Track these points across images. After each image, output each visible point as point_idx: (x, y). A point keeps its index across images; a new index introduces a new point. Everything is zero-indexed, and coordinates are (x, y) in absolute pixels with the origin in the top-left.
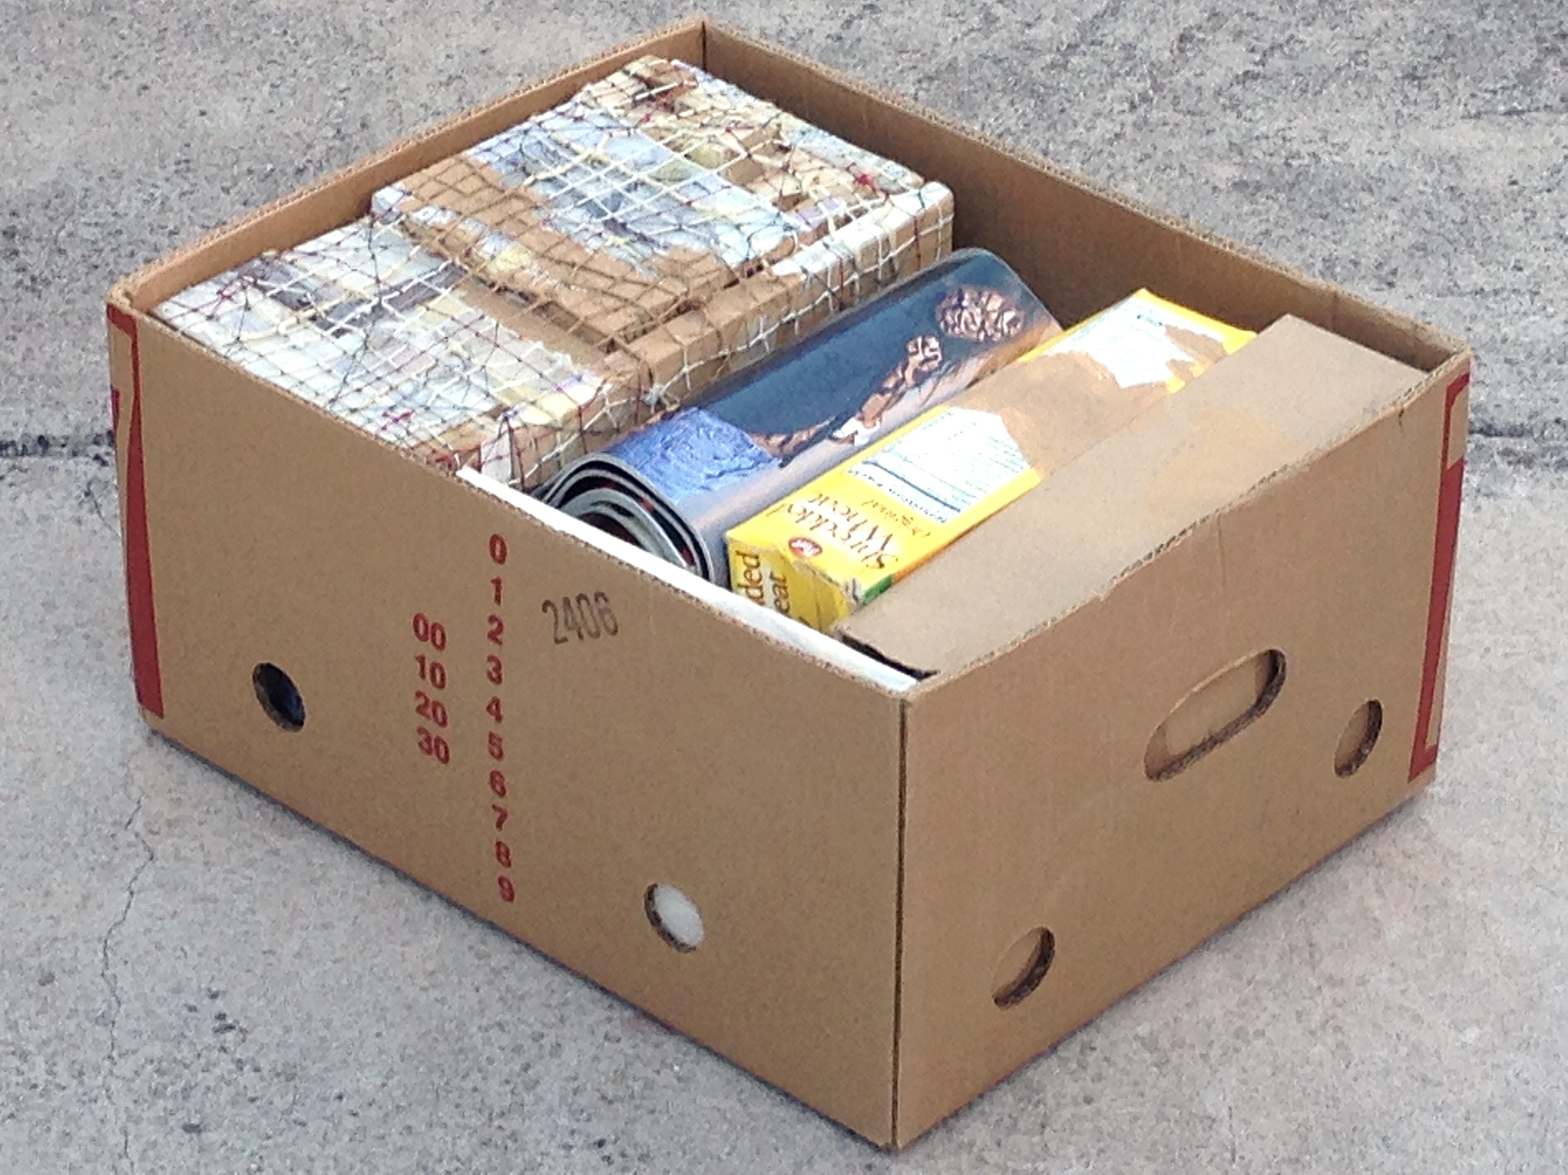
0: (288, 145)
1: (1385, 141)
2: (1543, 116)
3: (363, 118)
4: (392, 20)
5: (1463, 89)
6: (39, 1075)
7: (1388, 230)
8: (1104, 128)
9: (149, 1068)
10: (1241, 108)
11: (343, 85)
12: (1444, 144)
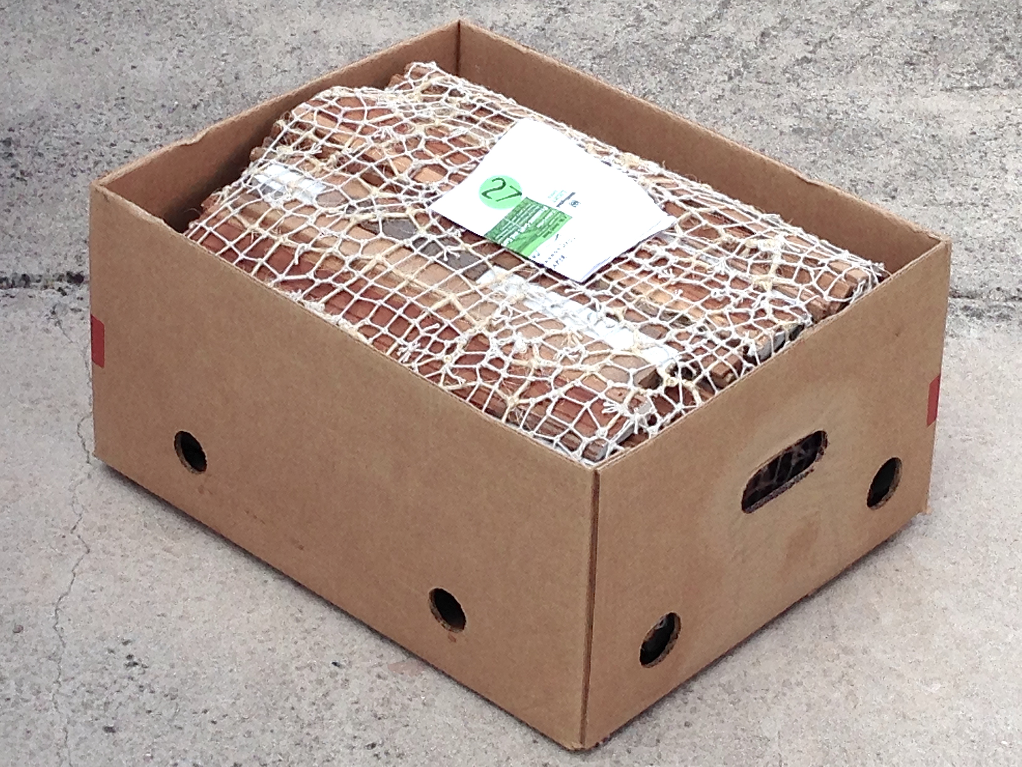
0: (188, 90)
1: (892, 105)
2: (993, 91)
3: (237, 74)
4: (256, 10)
5: (942, 70)
6: (12, 692)
7: (892, 162)
8: (712, 91)
9: (83, 689)
10: (800, 80)
11: (224, 52)
12: (929, 108)
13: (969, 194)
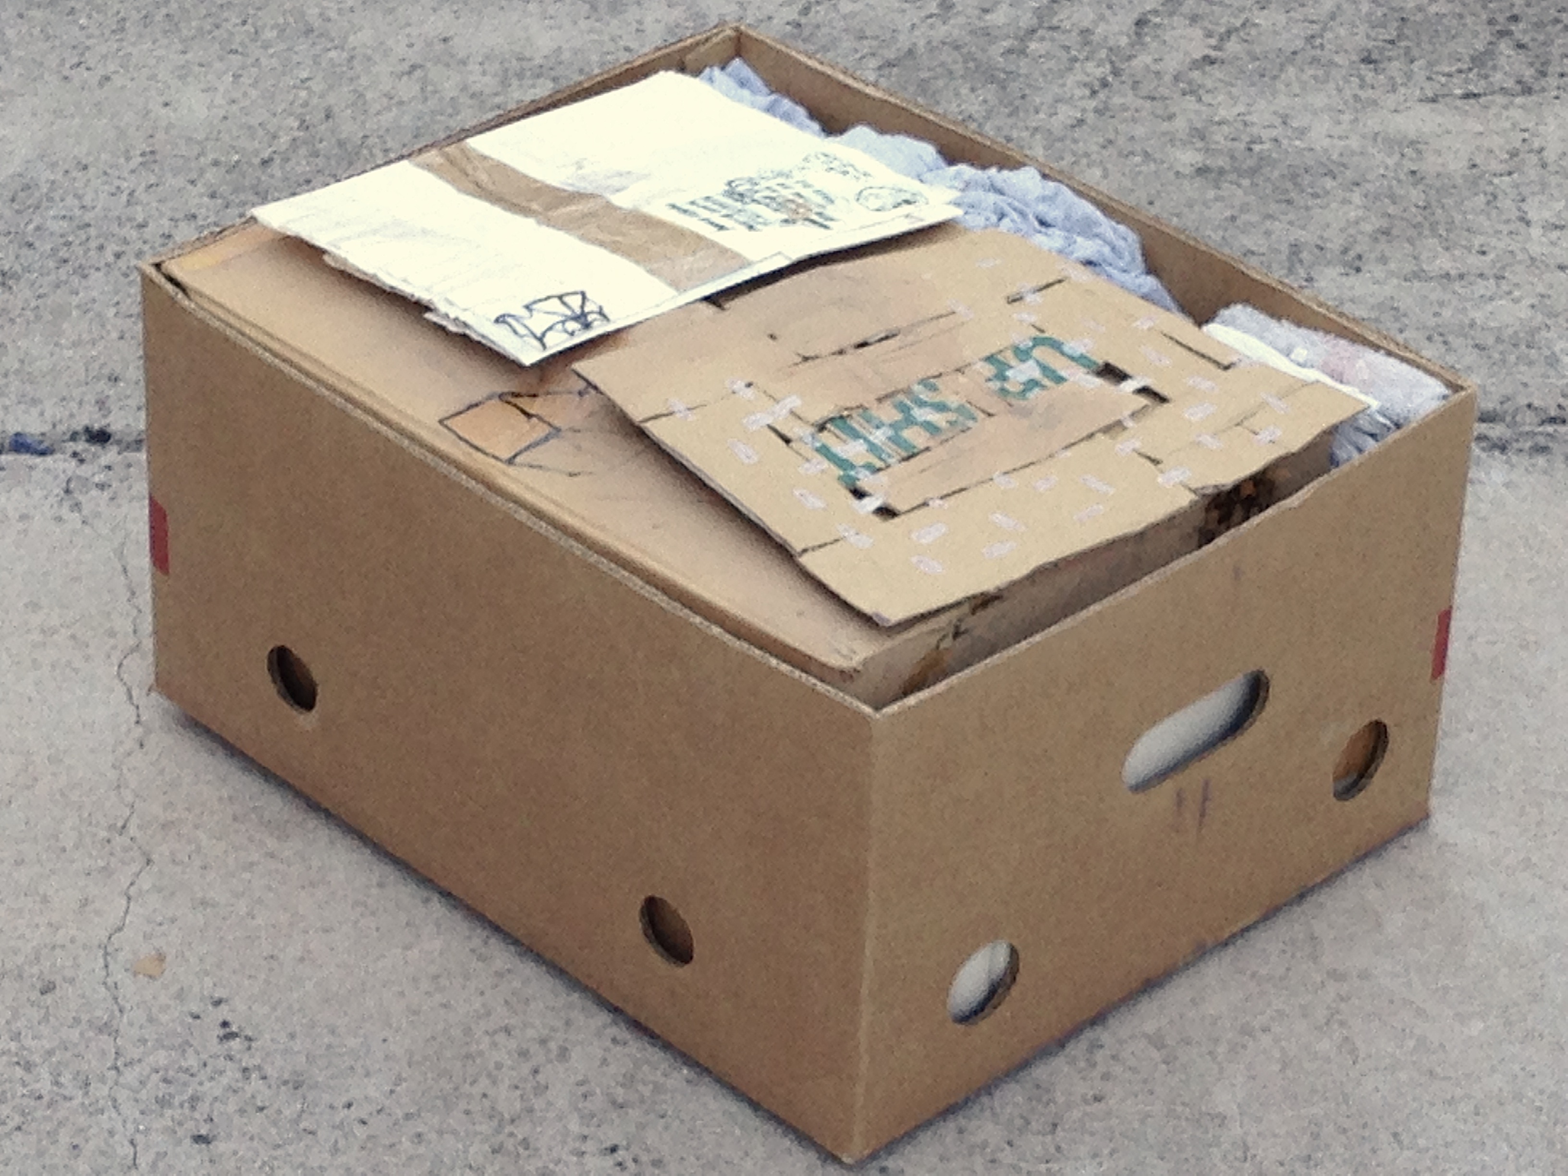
0: (254, 137)
1: (1345, 125)
2: (1500, 99)
3: (327, 109)
5: (1419, 70)
6: (45, 1086)
7: (1352, 215)
8: (1066, 113)
9: (155, 1077)
10: (1201, 92)
11: (305, 75)
12: (1403, 128)
13: (1475, 261)
